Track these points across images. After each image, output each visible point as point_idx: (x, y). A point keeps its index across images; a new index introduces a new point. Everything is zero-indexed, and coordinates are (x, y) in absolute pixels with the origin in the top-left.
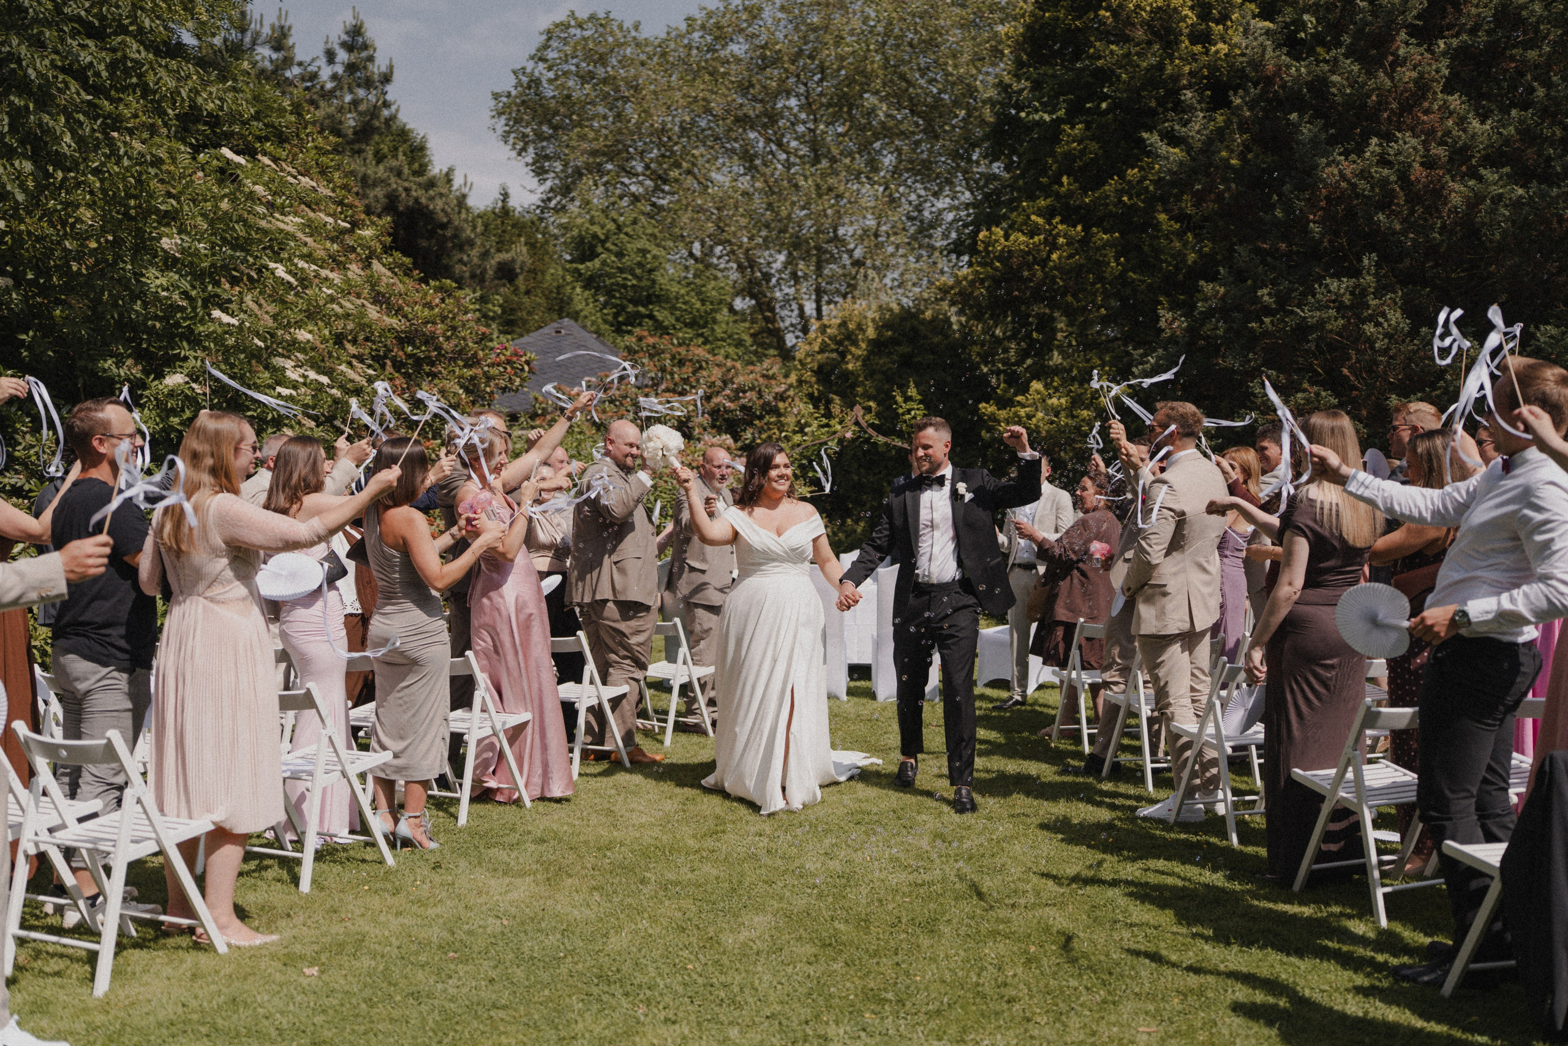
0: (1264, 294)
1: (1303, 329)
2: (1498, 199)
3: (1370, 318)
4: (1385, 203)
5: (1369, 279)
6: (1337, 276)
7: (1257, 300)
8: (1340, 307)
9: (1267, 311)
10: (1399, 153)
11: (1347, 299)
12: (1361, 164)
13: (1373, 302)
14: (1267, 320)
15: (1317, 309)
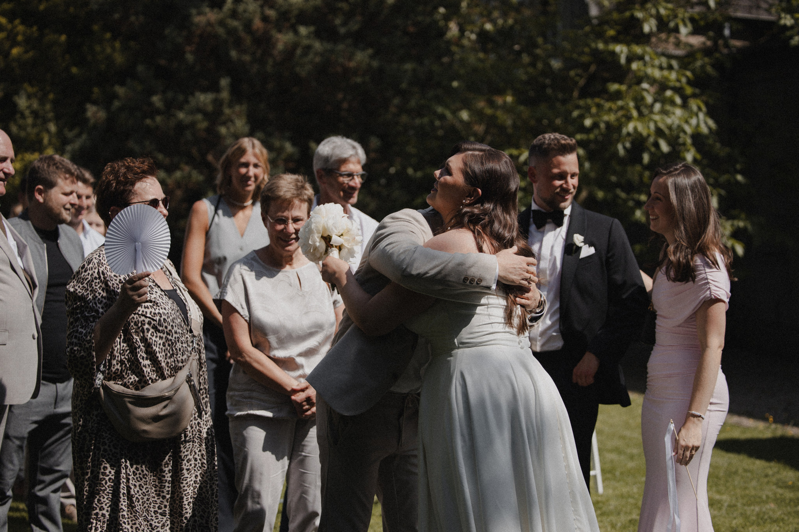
0: (156, 99)
1: (181, 127)
2: (308, 48)
3: (224, 123)
4: (238, 43)
5: (225, 95)
6: (204, 90)
7: (151, 104)
8: (206, 115)
9: (158, 112)
10: (245, 11)
11: (210, 108)
12: (221, 16)
13: (227, 111)
14: (158, 119)
15: (192, 112)
